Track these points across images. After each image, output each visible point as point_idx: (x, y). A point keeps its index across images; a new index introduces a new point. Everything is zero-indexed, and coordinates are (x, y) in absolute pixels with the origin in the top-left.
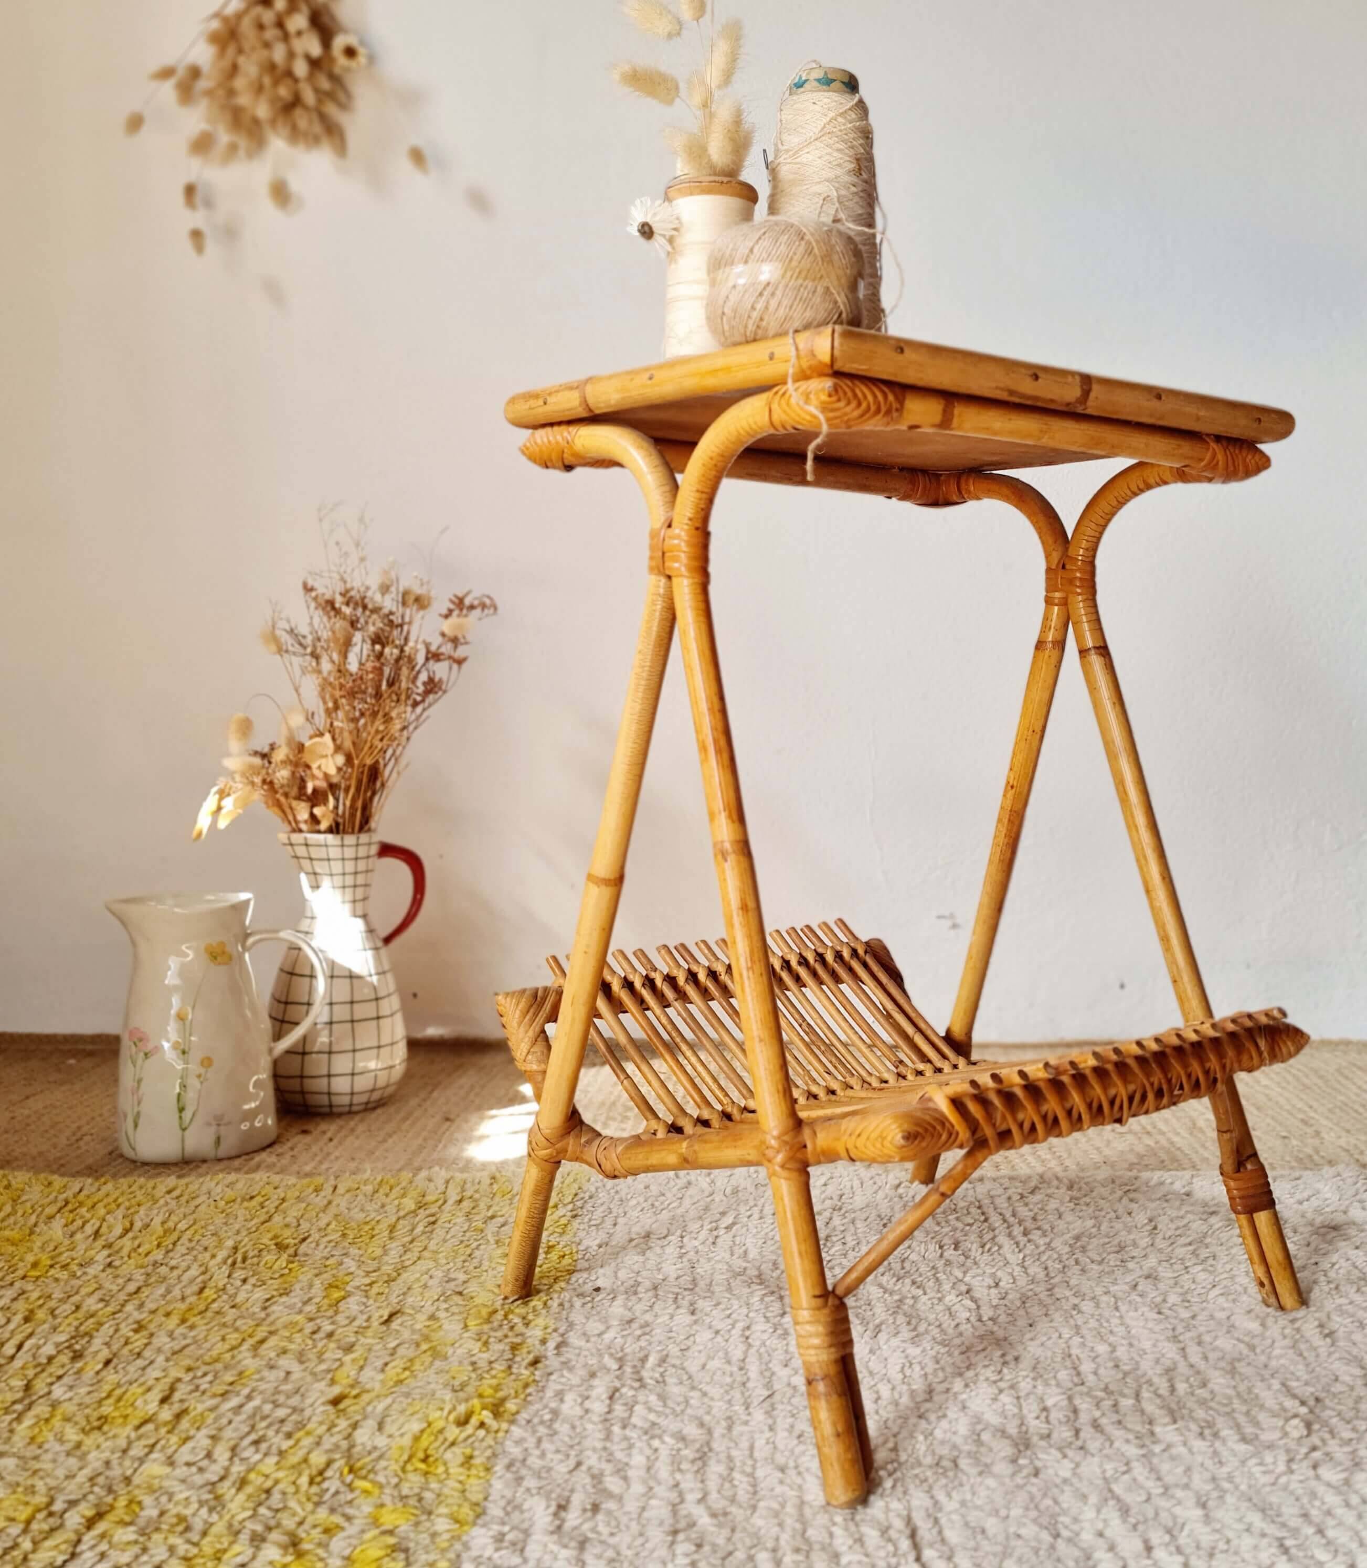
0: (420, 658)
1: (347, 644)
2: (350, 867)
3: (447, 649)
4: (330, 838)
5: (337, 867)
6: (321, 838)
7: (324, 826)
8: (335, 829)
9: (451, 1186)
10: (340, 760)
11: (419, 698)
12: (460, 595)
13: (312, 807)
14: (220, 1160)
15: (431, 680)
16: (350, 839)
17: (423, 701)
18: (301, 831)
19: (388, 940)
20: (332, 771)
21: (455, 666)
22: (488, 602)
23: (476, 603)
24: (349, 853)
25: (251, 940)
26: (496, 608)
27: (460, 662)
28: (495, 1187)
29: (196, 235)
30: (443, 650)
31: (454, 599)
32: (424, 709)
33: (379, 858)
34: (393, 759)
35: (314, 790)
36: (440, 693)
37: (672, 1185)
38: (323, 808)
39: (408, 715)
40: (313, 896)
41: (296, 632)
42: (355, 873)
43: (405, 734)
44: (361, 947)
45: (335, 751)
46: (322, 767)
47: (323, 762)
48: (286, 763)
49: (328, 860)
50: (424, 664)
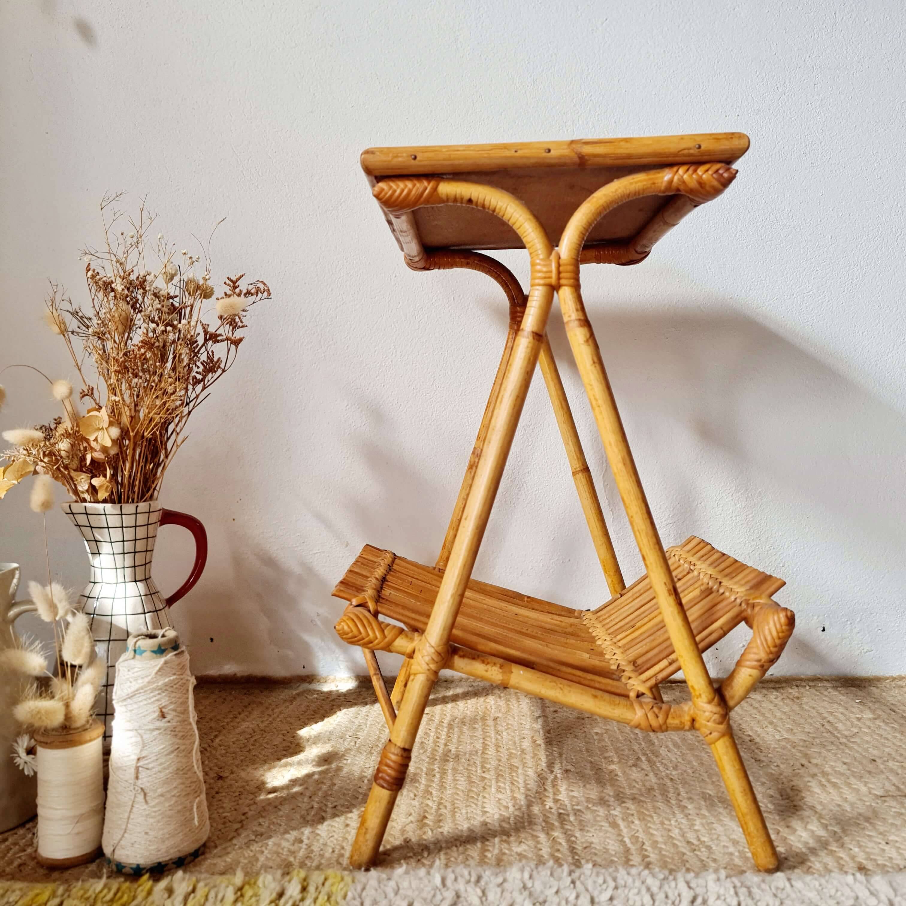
0: (201, 340)
2: (129, 534)
3: (225, 331)
4: (108, 506)
5: (116, 535)
6: (100, 506)
7: (102, 495)
10: (115, 432)
11: (199, 377)
12: (234, 279)
13: (92, 478)
15: (210, 358)
16: (129, 508)
17: (203, 380)
18: (84, 500)
19: (170, 601)
20: (109, 444)
21: (233, 347)
22: (261, 286)
23: (250, 287)
24: (128, 521)
25: (12, 613)
26: (269, 293)
27: (237, 343)
30: (221, 332)
31: (228, 282)
32: (204, 388)
33: (161, 525)
34: (174, 433)
35: (93, 460)
36: (220, 371)
37: (439, 897)
38: (102, 478)
39: (189, 392)
40: (96, 561)
41: (80, 314)
42: (135, 540)
43: (186, 410)
44: (140, 610)
45: (111, 424)
46: (99, 439)
47: (100, 434)
48: (67, 435)
49: (108, 528)
50: (203, 345)
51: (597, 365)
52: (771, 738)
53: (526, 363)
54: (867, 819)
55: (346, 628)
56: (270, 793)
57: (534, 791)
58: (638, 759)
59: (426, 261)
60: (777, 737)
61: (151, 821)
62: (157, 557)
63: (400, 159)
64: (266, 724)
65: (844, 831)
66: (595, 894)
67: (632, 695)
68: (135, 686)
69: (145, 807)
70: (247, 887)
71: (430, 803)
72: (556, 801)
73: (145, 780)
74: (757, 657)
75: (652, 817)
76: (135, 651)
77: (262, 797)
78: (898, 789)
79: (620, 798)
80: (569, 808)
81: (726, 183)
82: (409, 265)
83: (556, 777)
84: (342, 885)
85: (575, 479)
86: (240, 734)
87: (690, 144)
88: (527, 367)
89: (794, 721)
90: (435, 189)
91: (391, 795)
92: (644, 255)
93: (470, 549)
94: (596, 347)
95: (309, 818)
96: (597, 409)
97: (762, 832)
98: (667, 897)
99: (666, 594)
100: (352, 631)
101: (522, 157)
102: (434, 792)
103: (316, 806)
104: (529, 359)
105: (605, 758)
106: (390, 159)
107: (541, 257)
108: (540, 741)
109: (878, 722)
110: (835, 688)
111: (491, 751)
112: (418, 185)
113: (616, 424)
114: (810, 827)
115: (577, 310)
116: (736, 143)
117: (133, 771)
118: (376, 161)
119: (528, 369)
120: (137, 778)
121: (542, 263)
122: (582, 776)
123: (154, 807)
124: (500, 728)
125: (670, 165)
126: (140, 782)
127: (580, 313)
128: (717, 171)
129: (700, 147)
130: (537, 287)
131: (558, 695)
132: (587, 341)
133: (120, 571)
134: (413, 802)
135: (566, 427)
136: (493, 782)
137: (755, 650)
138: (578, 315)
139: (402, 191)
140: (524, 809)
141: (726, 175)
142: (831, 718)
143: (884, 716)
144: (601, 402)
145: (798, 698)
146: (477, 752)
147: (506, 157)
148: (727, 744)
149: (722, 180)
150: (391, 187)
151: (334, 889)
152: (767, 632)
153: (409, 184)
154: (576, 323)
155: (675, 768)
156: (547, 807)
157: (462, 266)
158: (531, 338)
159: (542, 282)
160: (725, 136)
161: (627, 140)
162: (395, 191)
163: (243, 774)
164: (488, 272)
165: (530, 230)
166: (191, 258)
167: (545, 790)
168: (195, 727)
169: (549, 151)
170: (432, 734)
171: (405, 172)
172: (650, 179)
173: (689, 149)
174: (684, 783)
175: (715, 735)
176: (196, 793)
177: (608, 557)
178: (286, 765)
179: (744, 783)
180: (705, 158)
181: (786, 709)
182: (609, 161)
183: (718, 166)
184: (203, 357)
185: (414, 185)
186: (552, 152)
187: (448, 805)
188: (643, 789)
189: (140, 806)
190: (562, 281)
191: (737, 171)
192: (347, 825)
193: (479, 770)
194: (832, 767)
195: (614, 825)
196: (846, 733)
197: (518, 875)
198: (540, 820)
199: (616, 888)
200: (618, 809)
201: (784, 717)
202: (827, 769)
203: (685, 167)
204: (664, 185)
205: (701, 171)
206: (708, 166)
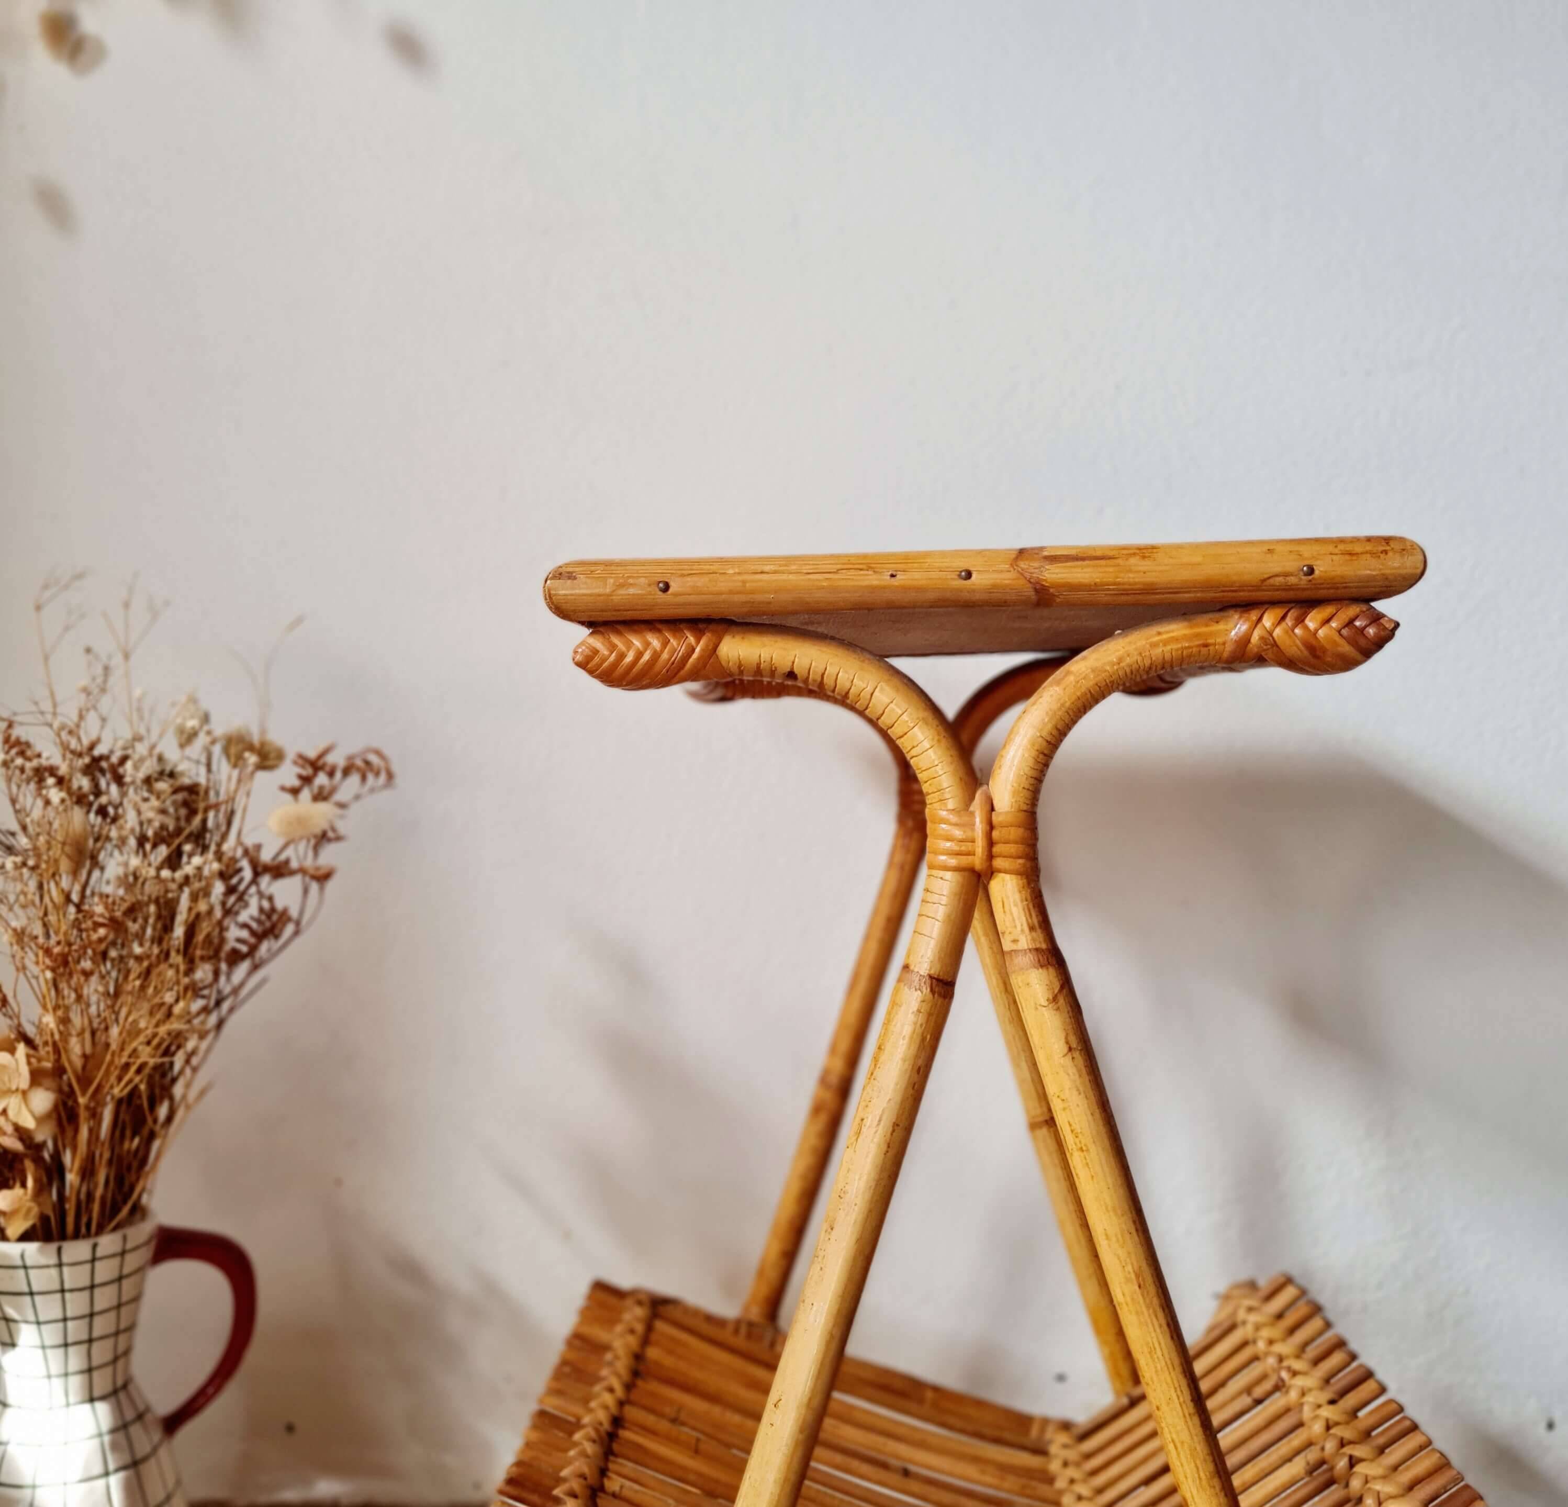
0: (245, 874)
2: (77, 1304)
3: (298, 854)
4: (32, 1248)
5: (50, 1307)
6: (14, 1248)
7: (18, 1227)
8: (42, 1232)
10: (45, 1098)
11: (243, 948)
12: (312, 754)
15: (267, 913)
16: (77, 1250)
17: (250, 954)
19: (175, 1421)
20: (28, 1123)
21: (314, 886)
22: (375, 761)
23: (351, 763)
26: (390, 776)
27: (323, 877)
30: (289, 853)
31: (301, 760)
32: (255, 967)
33: (155, 1264)
34: (188, 1069)
36: (286, 935)
38: (17, 1193)
39: (222, 978)
40: (7, 1359)
42: (92, 1314)
43: (213, 1019)
44: (98, 1469)
45: (36, 1077)
46: (10, 1113)
47: (11, 1102)
49: (31, 1294)
50: (253, 881)
51: (1077, 1054)
62: (143, 1339)
63: (632, 591)
81: (1371, 649)
82: (691, 696)
85: (1035, 1139)
87: (1291, 565)
88: (917, 1057)
90: (713, 651)
101: (905, 589)
104: (923, 1039)
106: (608, 590)
107: (951, 804)
112: (673, 642)
113: (1122, 1192)
115: (1032, 928)
116: (1394, 564)
118: (579, 594)
119: (920, 1062)
121: (953, 818)
125: (1246, 606)
127: (1039, 935)
128: (1350, 623)
129: (1311, 571)
130: (941, 873)
132: (1055, 999)
133: (58, 1383)
138: (1033, 940)
139: (640, 655)
141: (1371, 631)
147: (873, 589)
149: (1362, 642)
150: (613, 647)
154: (1029, 959)
158: (926, 990)
159: (953, 862)
160: (1369, 547)
161: (1145, 552)
162: (622, 656)
165: (926, 744)
169: (969, 575)
171: (646, 616)
172: (1197, 635)
173: (1286, 575)
180: (1323, 593)
182: (1104, 596)
183: (1353, 610)
184: (252, 907)
185: (666, 643)
186: (974, 576)
190: (998, 863)
191: (1397, 625)
203: (1278, 612)
204: (1229, 648)
205: (1311, 622)
206: (1328, 610)
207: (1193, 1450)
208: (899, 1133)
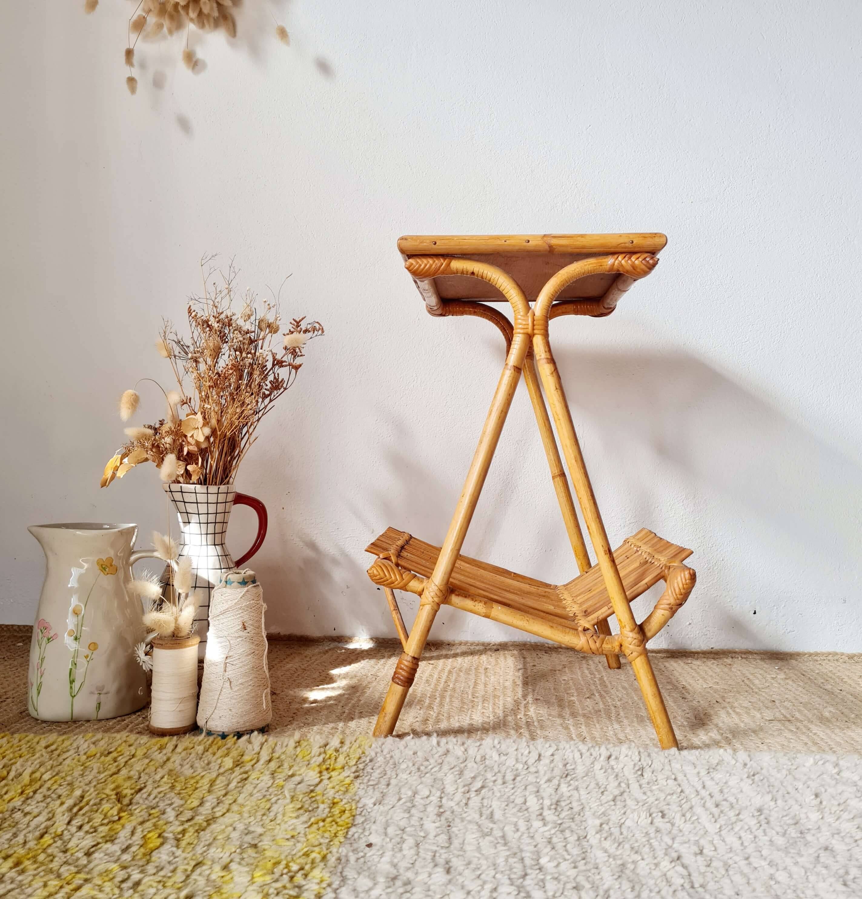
0: (269, 365)
1: (217, 353)
2: (212, 508)
3: (288, 358)
4: (198, 486)
5: (203, 508)
6: (192, 487)
7: (195, 479)
8: (204, 481)
9: (264, 747)
10: (207, 431)
11: (267, 393)
12: (298, 320)
13: (187, 465)
14: (100, 720)
15: (276, 379)
16: (213, 489)
17: (269, 395)
18: (179, 482)
19: (239, 563)
20: (201, 439)
21: (293, 371)
22: (317, 326)
23: (309, 326)
24: (212, 498)
25: (133, 558)
26: (323, 331)
27: (297, 368)
28: (299, 749)
29: (131, 80)
30: (285, 359)
31: (293, 322)
32: (271, 401)
33: (235, 504)
34: (247, 434)
35: (188, 453)
36: (282, 390)
37: (434, 751)
38: (194, 465)
39: (259, 404)
40: (186, 529)
41: (182, 343)
42: (216, 513)
43: (256, 417)
44: (218, 567)
45: (204, 425)
46: (195, 436)
47: (195, 432)
48: (169, 433)
49: (197, 503)
50: (272, 369)
51: (559, 390)
52: (699, 686)
53: (508, 387)
54: (754, 732)
55: (375, 572)
56: (312, 703)
57: (510, 709)
58: (593, 694)
59: (443, 309)
60: (704, 686)
61: (234, 701)
62: (230, 528)
63: (424, 244)
64: (306, 665)
65: (734, 736)
66: (542, 752)
67: (580, 629)
68: (226, 606)
69: (230, 691)
70: (302, 742)
71: (432, 713)
72: (525, 715)
73: (230, 673)
74: (669, 602)
75: (595, 725)
76: (226, 582)
77: (307, 705)
78: (785, 717)
79: (574, 715)
80: (535, 719)
81: (651, 267)
82: (429, 312)
83: (528, 702)
84: (368, 740)
85: (554, 482)
86: (287, 671)
87: (626, 240)
88: (509, 390)
89: (721, 677)
90: (448, 265)
91: (403, 690)
92: (610, 310)
93: (466, 517)
94: (559, 378)
95: (342, 717)
96: (558, 421)
97: (666, 724)
98: (591, 755)
99: (603, 553)
100: (379, 574)
101: (509, 245)
102: (435, 707)
103: (347, 711)
105: (568, 694)
106: (417, 243)
107: (522, 314)
108: (519, 682)
109: (787, 681)
110: (762, 659)
111: (481, 687)
112: (437, 261)
113: (571, 432)
114: (709, 734)
115: (546, 352)
116: (658, 240)
117: (222, 665)
118: (408, 245)
120: (225, 671)
121: (522, 318)
122: (548, 702)
123: (236, 692)
124: (489, 674)
125: (613, 254)
126: (227, 673)
127: (548, 354)
128: (645, 259)
129: (633, 242)
130: (518, 335)
131: (525, 624)
132: (552, 373)
133: (204, 537)
134: (419, 712)
135: (548, 441)
136: (480, 703)
137: (667, 597)
138: (546, 355)
139: (426, 265)
140: (501, 718)
141: (651, 262)
142: (751, 677)
143: (795, 677)
144: (561, 417)
145: (730, 665)
146: (469, 687)
147: (499, 245)
148: (643, 660)
149: (649, 265)
150: (417, 263)
151: (363, 743)
152: (676, 585)
153: (431, 261)
154: (545, 361)
155: (620, 700)
156: (519, 717)
157: (470, 314)
158: (513, 370)
159: (522, 331)
160: (650, 235)
161: (582, 236)
162: (420, 265)
163: (291, 693)
164: (491, 319)
165: (514, 295)
166: (269, 305)
167: (518, 709)
168: (266, 639)
169: (529, 241)
170: (435, 676)
171: (428, 253)
172: (598, 263)
173: (625, 243)
174: (624, 708)
175: (635, 654)
176: (265, 687)
177: (579, 544)
178: (323, 689)
179: (655, 689)
180: (636, 250)
181: (718, 670)
182: (569, 250)
183: (646, 255)
184: (271, 378)
185: (434, 262)
187: (445, 715)
188: (592, 711)
189: (227, 691)
190: (536, 331)
191: (659, 259)
192: (370, 722)
193: (470, 697)
194: (740, 704)
195: (567, 728)
196: (760, 686)
197: (491, 741)
198: (512, 724)
199: (557, 750)
200: (571, 720)
201: (714, 675)
202: (736, 704)
203: (624, 255)
204: (608, 266)
205: (633, 258)
206: (638, 255)
207: (591, 511)
208: (503, 414)
